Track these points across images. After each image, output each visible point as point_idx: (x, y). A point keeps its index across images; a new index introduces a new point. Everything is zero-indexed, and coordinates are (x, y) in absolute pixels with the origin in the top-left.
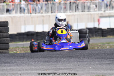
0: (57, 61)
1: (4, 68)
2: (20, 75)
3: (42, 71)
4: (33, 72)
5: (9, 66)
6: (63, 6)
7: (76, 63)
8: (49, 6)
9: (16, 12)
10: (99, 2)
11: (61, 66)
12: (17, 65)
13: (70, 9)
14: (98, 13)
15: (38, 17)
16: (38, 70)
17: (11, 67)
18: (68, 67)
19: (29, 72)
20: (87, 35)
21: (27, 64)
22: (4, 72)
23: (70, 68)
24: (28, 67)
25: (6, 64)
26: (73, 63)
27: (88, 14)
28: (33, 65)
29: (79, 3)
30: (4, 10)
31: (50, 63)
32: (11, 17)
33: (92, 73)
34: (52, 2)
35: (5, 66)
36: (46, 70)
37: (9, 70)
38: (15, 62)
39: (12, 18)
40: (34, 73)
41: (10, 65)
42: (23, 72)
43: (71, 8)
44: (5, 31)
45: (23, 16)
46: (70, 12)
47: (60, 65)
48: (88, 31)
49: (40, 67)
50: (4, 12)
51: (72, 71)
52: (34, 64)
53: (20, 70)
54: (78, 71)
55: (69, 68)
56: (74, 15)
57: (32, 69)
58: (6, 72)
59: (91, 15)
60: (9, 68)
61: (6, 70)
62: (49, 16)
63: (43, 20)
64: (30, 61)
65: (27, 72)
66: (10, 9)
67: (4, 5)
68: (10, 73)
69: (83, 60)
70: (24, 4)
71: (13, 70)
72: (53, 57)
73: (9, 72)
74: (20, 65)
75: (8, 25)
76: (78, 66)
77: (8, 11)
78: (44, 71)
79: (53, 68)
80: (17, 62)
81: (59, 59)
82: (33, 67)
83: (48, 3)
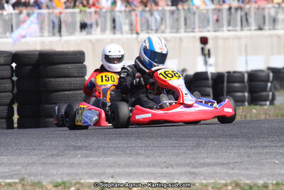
0: (198, 146)
1: (75, 160)
2: (112, 177)
3: (162, 168)
4: (142, 170)
5: (87, 156)
6: (212, 17)
7: (242, 150)
8: (179, 15)
9: (103, 30)
11: (207, 158)
12: (105, 154)
13: (229, 24)
16: (154, 166)
17: (91, 159)
18: (223, 161)
19: (133, 170)
20: (269, 84)
21: (128, 152)
22: (74, 170)
23: (229, 163)
24: (130, 159)
25: (79, 152)
26: (236, 151)
27: (271, 36)
28: (142, 154)
29: (250, 9)
30: (75, 22)
31: (182, 151)
32: (90, 41)
33: (279, 174)
34: (186, 7)
35: (75, 156)
36: (171, 166)
37: (86, 164)
38: (99, 147)
39: (93, 44)
40: (143, 173)
41: (88, 152)
42: (118, 170)
43: (232, 21)
44: (76, 75)
45: (118, 40)
46: (229, 31)
47: (205, 155)
48: (271, 75)
49: (158, 158)
50: (75, 29)
51: (233, 169)
52: (143, 152)
53: (110, 166)
54: (247, 169)
55: (226, 162)
56: (239, 38)
57: (140, 165)
58: (80, 171)
59: (278, 37)
60: (84, 161)
61: (80, 164)
62: (180, 39)
64: (134, 145)
65: (127, 170)
67: (75, 13)
68: (88, 173)
69: (259, 144)
71: (96, 165)
73: (86, 171)
74: (112, 154)
75: (84, 61)
76: (248, 157)
77: (83, 26)
78: (167, 168)
79: (187, 162)
80: (104, 148)
81: (203, 140)
82: (141, 159)
83: (177, 9)
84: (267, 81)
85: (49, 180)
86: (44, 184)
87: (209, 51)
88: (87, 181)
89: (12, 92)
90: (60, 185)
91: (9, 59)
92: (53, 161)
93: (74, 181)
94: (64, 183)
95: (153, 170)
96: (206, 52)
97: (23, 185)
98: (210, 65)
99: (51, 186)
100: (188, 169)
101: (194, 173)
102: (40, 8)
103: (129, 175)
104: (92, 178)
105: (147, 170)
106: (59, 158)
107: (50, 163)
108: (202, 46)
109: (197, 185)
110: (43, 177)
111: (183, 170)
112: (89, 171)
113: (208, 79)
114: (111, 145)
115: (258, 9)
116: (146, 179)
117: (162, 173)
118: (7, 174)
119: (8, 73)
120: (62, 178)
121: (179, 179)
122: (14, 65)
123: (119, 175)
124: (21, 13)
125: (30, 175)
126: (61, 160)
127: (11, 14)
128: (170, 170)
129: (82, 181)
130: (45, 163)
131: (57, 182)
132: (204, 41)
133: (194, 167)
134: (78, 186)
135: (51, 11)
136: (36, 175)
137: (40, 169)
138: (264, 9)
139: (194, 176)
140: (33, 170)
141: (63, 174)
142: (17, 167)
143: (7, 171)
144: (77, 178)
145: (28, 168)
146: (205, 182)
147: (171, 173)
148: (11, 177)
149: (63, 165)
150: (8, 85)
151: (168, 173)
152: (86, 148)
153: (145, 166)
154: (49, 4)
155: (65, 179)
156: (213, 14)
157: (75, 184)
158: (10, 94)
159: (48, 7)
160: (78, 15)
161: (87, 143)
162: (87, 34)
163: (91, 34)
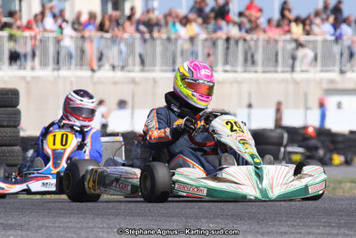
6: (202, 51)
10: (325, 41)
13: (226, 62)
14: (321, 80)
15: (115, 83)
20: (282, 149)
25: (11, 232)
27: (285, 81)
29: (258, 40)
32: (24, 78)
38: (41, 227)
39: (27, 83)
41: (24, 233)
43: (231, 58)
44: (5, 123)
45: (65, 78)
46: (226, 71)
48: (286, 136)
56: (239, 83)
59: (296, 83)
62: (155, 81)
63: (133, 95)
64: (91, 225)
69: (274, 229)
72: (173, 217)
75: (17, 103)
80: (47, 227)
81: (193, 221)
83: (152, 38)
84: (280, 144)
115: (268, 41)
138: (276, 41)
152: (21, 227)
156: (204, 47)
160: (6, 40)
161: (23, 220)
162: (20, 68)
163: (25, 68)
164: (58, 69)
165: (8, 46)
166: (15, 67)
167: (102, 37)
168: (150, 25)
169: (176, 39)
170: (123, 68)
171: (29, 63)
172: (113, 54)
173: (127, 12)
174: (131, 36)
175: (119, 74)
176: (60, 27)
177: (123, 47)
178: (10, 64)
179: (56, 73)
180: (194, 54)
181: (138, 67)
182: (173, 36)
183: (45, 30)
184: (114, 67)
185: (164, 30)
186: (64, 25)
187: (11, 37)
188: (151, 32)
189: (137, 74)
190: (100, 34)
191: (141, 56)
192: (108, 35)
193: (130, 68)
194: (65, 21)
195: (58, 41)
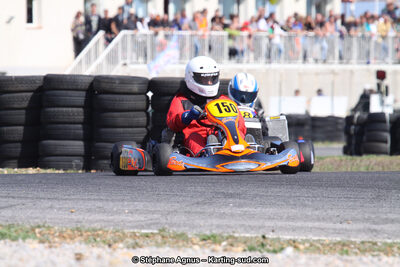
0: (378, 198)
1: (227, 210)
2: (273, 231)
3: (335, 223)
4: (310, 224)
5: (240, 206)
6: (392, 46)
8: (351, 44)
11: (390, 213)
12: (262, 204)
15: (317, 74)
16: (324, 220)
17: (246, 209)
19: (299, 224)
21: (292, 203)
22: (224, 222)
24: (294, 211)
25: (231, 200)
28: (310, 206)
30: (222, 49)
31: (358, 204)
34: (360, 34)
35: (227, 205)
36: (347, 221)
37: (240, 215)
38: (255, 196)
40: (311, 228)
41: (242, 201)
42: (280, 224)
45: (275, 70)
47: (388, 210)
49: (329, 211)
50: (222, 56)
52: (310, 203)
53: (270, 218)
57: (307, 218)
58: (233, 223)
60: (239, 211)
61: (232, 215)
62: (352, 72)
63: (333, 84)
64: (298, 194)
65: (291, 223)
66: (238, 47)
67: (222, 36)
68: (243, 225)
70: (281, 36)
71: (252, 216)
72: (367, 188)
73: (241, 223)
74: (272, 205)
77: (233, 53)
78: (341, 223)
79: (366, 217)
80: (261, 196)
81: (385, 191)
82: (309, 212)
83: (350, 36)
85: (195, 232)
86: (190, 236)
87: (387, 88)
88: (242, 235)
89: (146, 127)
90: (209, 238)
91: (145, 87)
92: (199, 210)
93: (226, 235)
94: (214, 236)
95: (323, 224)
96: (383, 89)
97: (163, 237)
98: (388, 106)
99: (198, 239)
100: (368, 225)
101: (375, 230)
102: (180, 29)
103: (294, 230)
104: (248, 232)
105: (317, 224)
106: (206, 206)
107: (196, 213)
108: (379, 81)
109: (379, 244)
110: (187, 228)
111: (360, 226)
112: (245, 223)
113: (385, 122)
114: (270, 193)
116: (315, 235)
117: (335, 229)
118: (143, 224)
119: (142, 104)
120: (211, 231)
121: (356, 237)
122: (150, 94)
123: (282, 229)
124: (156, 34)
125: (171, 225)
126: (209, 209)
127: (146, 35)
128: (345, 226)
129: (236, 235)
130: (189, 212)
131: (205, 235)
132: (381, 75)
133: (375, 223)
134: (230, 240)
135: (194, 32)
136: (179, 226)
137: (184, 218)
139: (375, 233)
140: (175, 219)
141: (212, 225)
142: (156, 216)
143: (143, 219)
144: (230, 230)
145: (169, 217)
146: (389, 241)
147: (346, 230)
148: (149, 226)
149: (211, 215)
150: (142, 119)
151: (342, 229)
152: (239, 195)
153: (313, 220)
154: (192, 24)
155: (214, 232)
157: (227, 238)
158: (144, 129)
159: (190, 28)
160: (226, 39)
161: (241, 190)
162: (238, 62)
163: (241, 62)
164: (270, 63)
165: (228, 44)
166: (233, 61)
167: (306, 36)
168: (348, 26)
169: (370, 38)
170: (325, 61)
171: (245, 58)
172: (315, 50)
173: (327, 14)
174: (332, 35)
175: (321, 67)
176: (272, 27)
177: (325, 44)
178: (230, 58)
179: (268, 66)
180: (385, 49)
181: (337, 60)
182: (367, 34)
183: (259, 30)
184: (316, 61)
185: (359, 29)
186: (275, 26)
187: (231, 36)
188: (348, 30)
189: (336, 66)
190: (305, 32)
191: (340, 52)
192: (311, 34)
193: (330, 61)
194: (275, 22)
195: (270, 39)
